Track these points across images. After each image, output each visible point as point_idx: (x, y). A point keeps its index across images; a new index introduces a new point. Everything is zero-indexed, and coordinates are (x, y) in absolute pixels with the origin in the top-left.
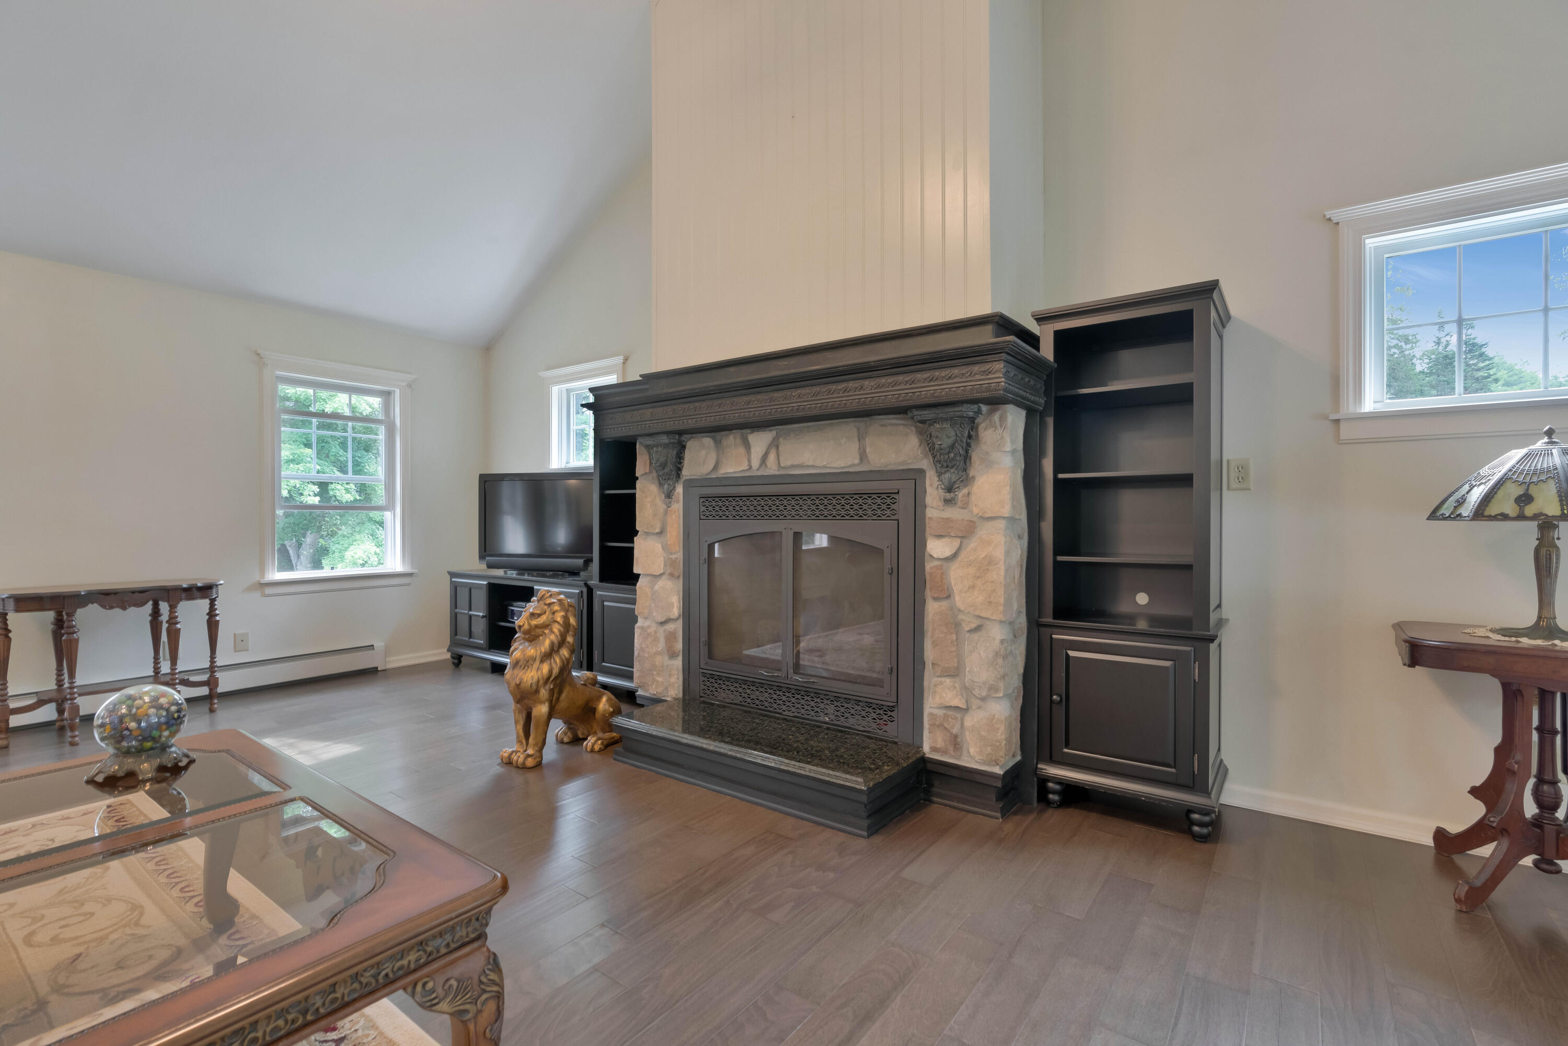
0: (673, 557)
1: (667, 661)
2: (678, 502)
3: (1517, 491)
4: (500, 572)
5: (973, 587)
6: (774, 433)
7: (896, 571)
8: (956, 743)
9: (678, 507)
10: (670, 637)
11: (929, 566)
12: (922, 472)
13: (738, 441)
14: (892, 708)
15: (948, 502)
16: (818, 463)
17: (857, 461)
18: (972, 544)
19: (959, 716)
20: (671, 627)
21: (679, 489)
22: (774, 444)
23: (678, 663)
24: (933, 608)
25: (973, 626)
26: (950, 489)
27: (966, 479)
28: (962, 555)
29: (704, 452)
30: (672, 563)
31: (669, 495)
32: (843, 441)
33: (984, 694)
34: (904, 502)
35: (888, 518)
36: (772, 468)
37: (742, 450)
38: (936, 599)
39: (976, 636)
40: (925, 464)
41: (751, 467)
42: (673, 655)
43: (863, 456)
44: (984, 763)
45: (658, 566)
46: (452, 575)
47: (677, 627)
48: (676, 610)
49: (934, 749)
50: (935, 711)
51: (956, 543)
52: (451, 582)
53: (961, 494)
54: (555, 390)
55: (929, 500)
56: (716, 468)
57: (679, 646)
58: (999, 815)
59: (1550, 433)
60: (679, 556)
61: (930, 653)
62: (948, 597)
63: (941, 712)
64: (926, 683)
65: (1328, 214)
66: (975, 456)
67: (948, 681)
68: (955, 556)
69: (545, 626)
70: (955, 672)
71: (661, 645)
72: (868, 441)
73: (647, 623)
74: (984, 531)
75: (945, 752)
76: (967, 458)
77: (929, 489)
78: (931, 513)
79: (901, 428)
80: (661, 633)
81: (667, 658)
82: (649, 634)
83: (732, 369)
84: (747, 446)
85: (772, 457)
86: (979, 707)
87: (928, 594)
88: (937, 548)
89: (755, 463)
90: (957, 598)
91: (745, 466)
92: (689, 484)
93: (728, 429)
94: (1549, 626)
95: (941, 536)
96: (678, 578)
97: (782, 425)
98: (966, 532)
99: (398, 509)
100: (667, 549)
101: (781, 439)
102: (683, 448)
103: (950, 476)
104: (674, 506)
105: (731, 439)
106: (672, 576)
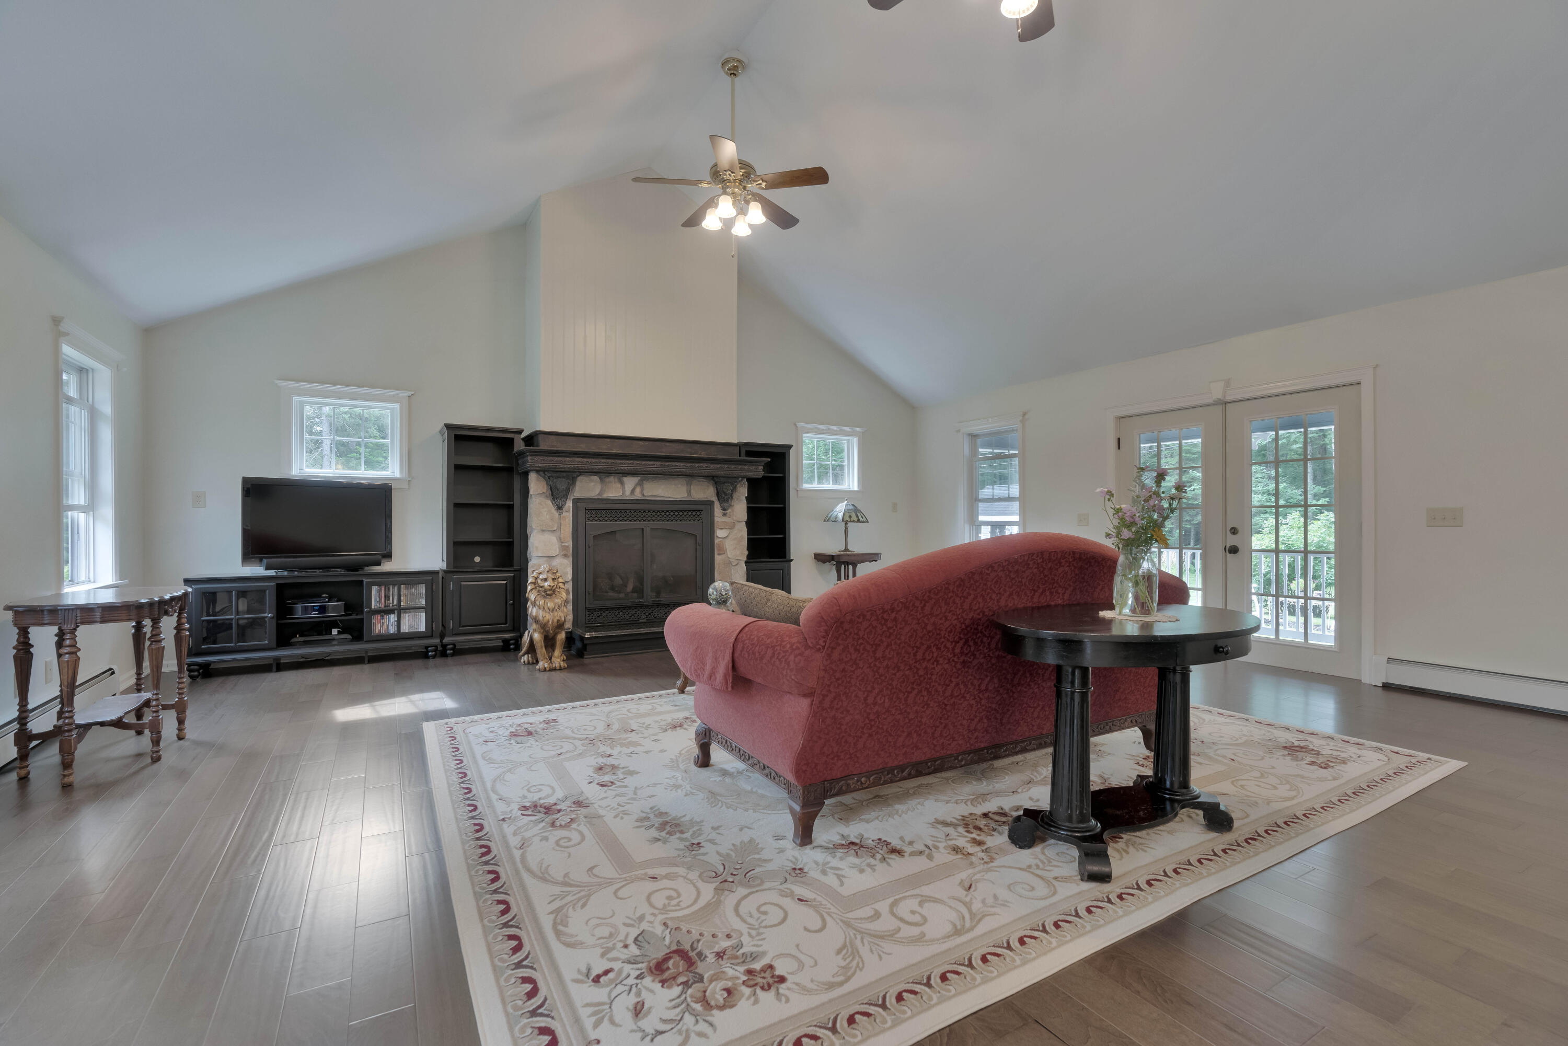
0: (566, 544)
2: (567, 512)
4: (278, 572)
5: (735, 548)
6: (639, 478)
7: (702, 545)
9: (568, 515)
11: (716, 541)
12: (713, 502)
13: (616, 480)
15: (724, 515)
16: (666, 495)
17: (686, 496)
18: (731, 532)
21: (569, 504)
22: (640, 484)
24: (718, 559)
25: (736, 563)
26: (724, 510)
27: (729, 507)
28: (731, 536)
29: (592, 484)
30: (564, 548)
31: (560, 508)
32: (680, 486)
34: (705, 515)
35: (698, 521)
36: (638, 495)
37: (619, 485)
38: (718, 555)
39: (737, 567)
40: (714, 499)
41: (624, 494)
43: (689, 492)
45: (555, 549)
48: (569, 577)
51: (728, 531)
53: (728, 512)
54: (298, 399)
55: (716, 514)
56: (599, 494)
59: (848, 501)
60: (569, 543)
62: (724, 553)
66: (732, 499)
68: (727, 537)
69: (557, 586)
72: (692, 487)
74: (738, 527)
76: (729, 499)
77: (716, 509)
78: (716, 519)
79: (707, 483)
83: (608, 440)
84: (622, 483)
85: (638, 490)
87: (716, 552)
88: (720, 533)
89: (628, 492)
90: (728, 553)
91: (621, 494)
92: (576, 501)
93: (609, 473)
94: (846, 549)
95: (722, 529)
96: (568, 556)
97: (645, 475)
98: (732, 527)
99: (107, 511)
100: (560, 540)
101: (644, 482)
102: (573, 480)
103: (725, 505)
104: (564, 514)
105: (612, 478)
106: (566, 556)
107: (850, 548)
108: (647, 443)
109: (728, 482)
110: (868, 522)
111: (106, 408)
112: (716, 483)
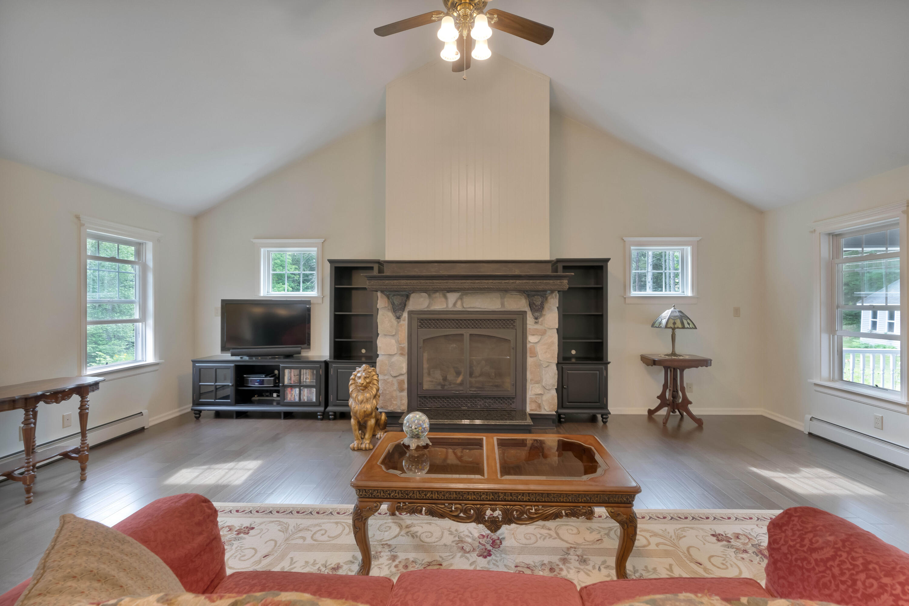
0: (402, 346)
1: (399, 394)
2: (404, 320)
3: (673, 321)
4: (238, 358)
5: (546, 352)
6: (460, 294)
7: (515, 348)
8: (539, 406)
9: (404, 323)
10: (401, 383)
11: (529, 346)
12: (525, 312)
13: (441, 296)
14: (513, 398)
15: (536, 323)
16: (483, 307)
17: (500, 307)
18: (545, 337)
19: (540, 397)
20: (401, 378)
21: (405, 315)
22: (461, 298)
23: (405, 394)
24: (530, 361)
25: (547, 365)
26: (536, 318)
27: (542, 315)
28: (542, 341)
29: (422, 299)
30: (402, 349)
31: (398, 318)
32: (495, 299)
33: (550, 388)
34: (518, 323)
35: (512, 328)
36: (459, 307)
37: (443, 300)
38: (531, 357)
39: (547, 369)
40: (527, 309)
41: (447, 306)
42: (402, 390)
43: (503, 304)
44: (551, 411)
45: (394, 349)
46: (194, 362)
47: (405, 378)
48: (405, 370)
49: (531, 410)
50: (531, 396)
51: (539, 337)
52: (194, 366)
53: (540, 320)
54: (262, 250)
55: (528, 322)
56: (428, 307)
57: (406, 386)
58: (555, 428)
59: (674, 306)
60: (405, 345)
61: (529, 376)
62: (536, 356)
63: (534, 397)
64: (527, 387)
65: (624, 238)
66: (546, 307)
67: (537, 385)
68: (538, 342)
69: (370, 383)
70: (537, 382)
71: (396, 386)
72: (505, 300)
73: (386, 377)
74: (549, 333)
75: (536, 410)
76: (544, 308)
77: (528, 318)
78: (529, 327)
79: (519, 296)
80: (395, 380)
81: (398, 392)
82: (389, 382)
83: (436, 264)
84: (446, 297)
85: (459, 303)
86: (548, 393)
87: (528, 355)
88: (532, 339)
89: (450, 305)
90: (539, 356)
91: (445, 306)
92: (410, 313)
93: (436, 291)
94: (673, 354)
95: (533, 335)
96: (405, 355)
97: (464, 291)
98: (543, 333)
99: (150, 322)
100: (398, 342)
101: (464, 296)
102: (408, 297)
103: (537, 314)
104: (402, 322)
105: (437, 294)
106: (402, 354)
107: (677, 351)
108: (468, 265)
109: (538, 295)
110: (696, 328)
111: (150, 263)
112: (528, 295)
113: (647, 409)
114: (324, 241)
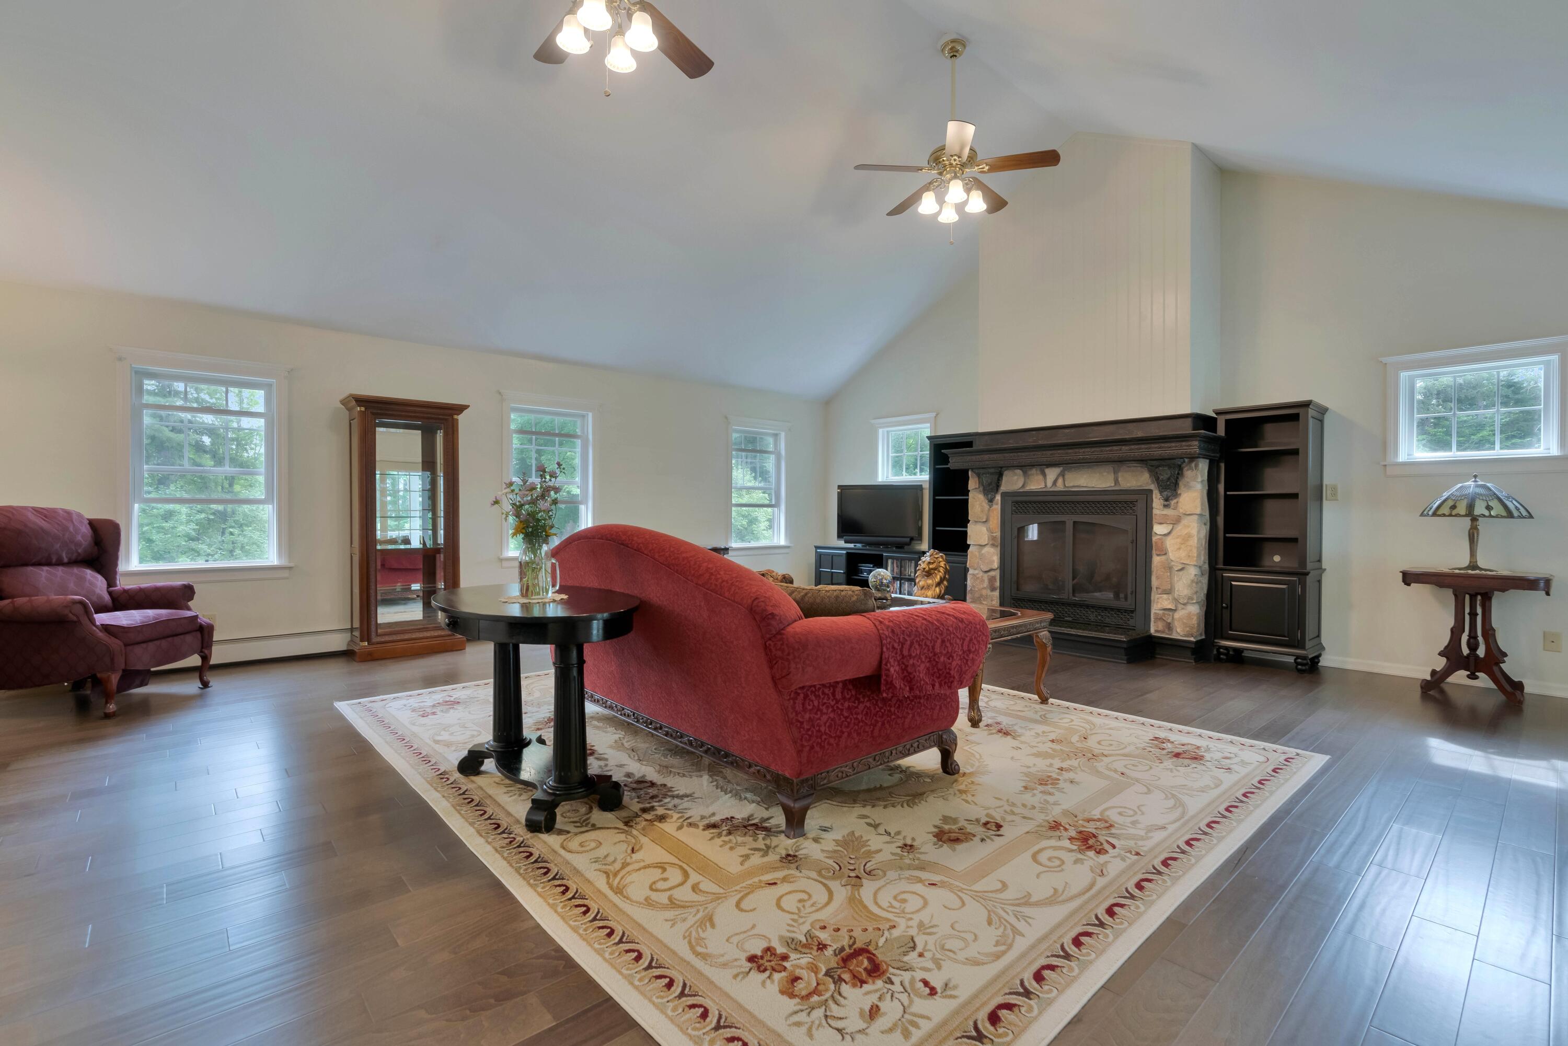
0: (994, 535)
1: (989, 592)
2: (997, 504)
4: (851, 545)
5: (1179, 549)
6: (1061, 468)
7: (1135, 542)
8: (1169, 627)
9: (997, 507)
10: (991, 580)
11: (1154, 539)
12: (1151, 491)
13: (1038, 472)
14: (1132, 612)
15: (1166, 506)
16: (1089, 485)
17: (1113, 485)
18: (1179, 527)
19: (1171, 613)
20: (992, 573)
21: (998, 497)
22: (1062, 474)
23: (997, 593)
24: (1156, 560)
25: (1180, 568)
26: (1167, 500)
27: (1176, 495)
28: (1174, 533)
29: (1016, 477)
30: (994, 538)
31: (991, 501)
32: (1105, 474)
33: (1185, 601)
34: (1140, 506)
35: (1131, 515)
36: (1060, 486)
37: (1041, 477)
38: (1158, 555)
39: (1181, 573)
40: (1152, 487)
41: (1046, 486)
42: (993, 589)
43: (1116, 481)
44: (1186, 636)
45: (984, 539)
46: (817, 547)
47: (997, 574)
48: (996, 565)
49: (1156, 631)
50: (1158, 612)
51: (1170, 527)
52: (816, 552)
53: (1173, 502)
54: (881, 431)
55: (1154, 505)
56: (1023, 486)
57: (998, 584)
58: (1193, 661)
59: (1475, 476)
60: (998, 534)
61: (1155, 582)
62: (1165, 554)
63: (1161, 612)
64: (1152, 598)
66: (1181, 484)
67: (1165, 596)
68: (1169, 533)
69: (935, 569)
70: (1169, 592)
71: (986, 584)
72: (1120, 474)
73: (976, 572)
74: (1185, 521)
75: (1163, 632)
76: (1176, 485)
77: (1154, 499)
78: (1155, 511)
79: (1139, 468)
80: (986, 577)
81: (989, 591)
82: (978, 578)
83: (1034, 432)
84: (1044, 475)
85: (1060, 481)
86: (1183, 609)
87: (1154, 552)
88: (1159, 529)
89: (1049, 484)
90: (1170, 554)
91: (1043, 486)
92: (1004, 495)
93: (1032, 466)
94: (1473, 566)
95: (1161, 524)
96: (997, 546)
97: (1067, 465)
98: (1176, 521)
99: (783, 507)
100: (989, 530)
101: (1066, 472)
102: (1000, 475)
103: (1167, 494)
104: (995, 507)
105: (1034, 471)
106: (993, 545)
107: (1481, 563)
108: (1073, 430)
109: (1164, 466)
110: (1531, 517)
111: (783, 452)
112: (1149, 466)
113: (1430, 670)
114: (937, 415)
